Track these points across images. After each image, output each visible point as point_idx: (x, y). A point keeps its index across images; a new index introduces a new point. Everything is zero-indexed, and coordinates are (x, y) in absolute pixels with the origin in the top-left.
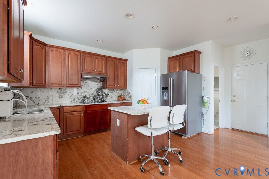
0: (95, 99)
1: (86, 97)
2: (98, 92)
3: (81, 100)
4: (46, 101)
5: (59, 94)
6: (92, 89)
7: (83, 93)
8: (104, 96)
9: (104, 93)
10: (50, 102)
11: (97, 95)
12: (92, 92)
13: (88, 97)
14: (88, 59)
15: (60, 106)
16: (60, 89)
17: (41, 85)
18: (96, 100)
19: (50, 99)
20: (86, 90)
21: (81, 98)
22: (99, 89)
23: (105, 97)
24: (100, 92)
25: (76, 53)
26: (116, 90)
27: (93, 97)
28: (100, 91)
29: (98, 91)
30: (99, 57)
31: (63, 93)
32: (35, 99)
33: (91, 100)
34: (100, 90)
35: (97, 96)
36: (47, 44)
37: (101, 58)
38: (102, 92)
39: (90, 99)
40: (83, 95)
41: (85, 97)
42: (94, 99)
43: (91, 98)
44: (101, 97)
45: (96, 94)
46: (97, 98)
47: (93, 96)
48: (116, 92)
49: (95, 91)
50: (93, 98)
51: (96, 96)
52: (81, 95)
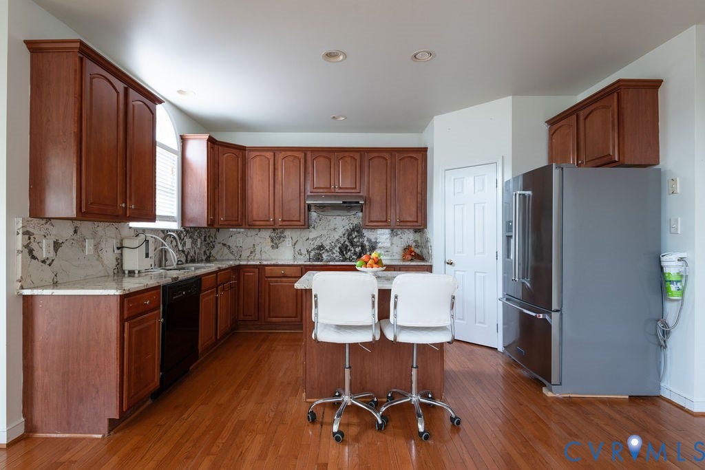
0: (345, 252)
1: (324, 249)
2: (350, 237)
3: (312, 254)
4: (251, 252)
5: (272, 241)
6: (337, 230)
7: (318, 239)
8: (367, 247)
9: (366, 239)
10: (258, 256)
11: (349, 244)
12: (337, 237)
13: (328, 248)
14: (322, 162)
15: (258, 263)
16: (274, 230)
17: (234, 223)
18: (347, 256)
19: (258, 249)
20: (324, 232)
21: (314, 249)
22: (353, 230)
23: (370, 250)
24: (356, 237)
25: (296, 154)
26: (399, 233)
27: (340, 248)
28: (356, 234)
29: (351, 235)
30: (347, 154)
31: (280, 237)
32: (235, 249)
33: (334, 256)
34: (357, 231)
35: (350, 247)
36: (245, 147)
37: (351, 157)
38: (361, 236)
39: (334, 253)
40: (318, 243)
41: (321, 247)
42: (341, 252)
43: (334, 251)
44: (358, 250)
45: (347, 241)
46: (350, 250)
47: (340, 245)
48: (398, 236)
49: (344, 235)
50: (339, 250)
51: (347, 246)
52: (313, 244)
